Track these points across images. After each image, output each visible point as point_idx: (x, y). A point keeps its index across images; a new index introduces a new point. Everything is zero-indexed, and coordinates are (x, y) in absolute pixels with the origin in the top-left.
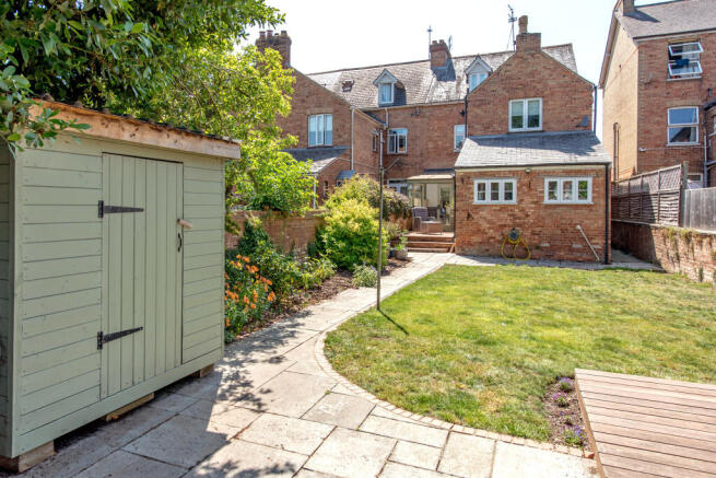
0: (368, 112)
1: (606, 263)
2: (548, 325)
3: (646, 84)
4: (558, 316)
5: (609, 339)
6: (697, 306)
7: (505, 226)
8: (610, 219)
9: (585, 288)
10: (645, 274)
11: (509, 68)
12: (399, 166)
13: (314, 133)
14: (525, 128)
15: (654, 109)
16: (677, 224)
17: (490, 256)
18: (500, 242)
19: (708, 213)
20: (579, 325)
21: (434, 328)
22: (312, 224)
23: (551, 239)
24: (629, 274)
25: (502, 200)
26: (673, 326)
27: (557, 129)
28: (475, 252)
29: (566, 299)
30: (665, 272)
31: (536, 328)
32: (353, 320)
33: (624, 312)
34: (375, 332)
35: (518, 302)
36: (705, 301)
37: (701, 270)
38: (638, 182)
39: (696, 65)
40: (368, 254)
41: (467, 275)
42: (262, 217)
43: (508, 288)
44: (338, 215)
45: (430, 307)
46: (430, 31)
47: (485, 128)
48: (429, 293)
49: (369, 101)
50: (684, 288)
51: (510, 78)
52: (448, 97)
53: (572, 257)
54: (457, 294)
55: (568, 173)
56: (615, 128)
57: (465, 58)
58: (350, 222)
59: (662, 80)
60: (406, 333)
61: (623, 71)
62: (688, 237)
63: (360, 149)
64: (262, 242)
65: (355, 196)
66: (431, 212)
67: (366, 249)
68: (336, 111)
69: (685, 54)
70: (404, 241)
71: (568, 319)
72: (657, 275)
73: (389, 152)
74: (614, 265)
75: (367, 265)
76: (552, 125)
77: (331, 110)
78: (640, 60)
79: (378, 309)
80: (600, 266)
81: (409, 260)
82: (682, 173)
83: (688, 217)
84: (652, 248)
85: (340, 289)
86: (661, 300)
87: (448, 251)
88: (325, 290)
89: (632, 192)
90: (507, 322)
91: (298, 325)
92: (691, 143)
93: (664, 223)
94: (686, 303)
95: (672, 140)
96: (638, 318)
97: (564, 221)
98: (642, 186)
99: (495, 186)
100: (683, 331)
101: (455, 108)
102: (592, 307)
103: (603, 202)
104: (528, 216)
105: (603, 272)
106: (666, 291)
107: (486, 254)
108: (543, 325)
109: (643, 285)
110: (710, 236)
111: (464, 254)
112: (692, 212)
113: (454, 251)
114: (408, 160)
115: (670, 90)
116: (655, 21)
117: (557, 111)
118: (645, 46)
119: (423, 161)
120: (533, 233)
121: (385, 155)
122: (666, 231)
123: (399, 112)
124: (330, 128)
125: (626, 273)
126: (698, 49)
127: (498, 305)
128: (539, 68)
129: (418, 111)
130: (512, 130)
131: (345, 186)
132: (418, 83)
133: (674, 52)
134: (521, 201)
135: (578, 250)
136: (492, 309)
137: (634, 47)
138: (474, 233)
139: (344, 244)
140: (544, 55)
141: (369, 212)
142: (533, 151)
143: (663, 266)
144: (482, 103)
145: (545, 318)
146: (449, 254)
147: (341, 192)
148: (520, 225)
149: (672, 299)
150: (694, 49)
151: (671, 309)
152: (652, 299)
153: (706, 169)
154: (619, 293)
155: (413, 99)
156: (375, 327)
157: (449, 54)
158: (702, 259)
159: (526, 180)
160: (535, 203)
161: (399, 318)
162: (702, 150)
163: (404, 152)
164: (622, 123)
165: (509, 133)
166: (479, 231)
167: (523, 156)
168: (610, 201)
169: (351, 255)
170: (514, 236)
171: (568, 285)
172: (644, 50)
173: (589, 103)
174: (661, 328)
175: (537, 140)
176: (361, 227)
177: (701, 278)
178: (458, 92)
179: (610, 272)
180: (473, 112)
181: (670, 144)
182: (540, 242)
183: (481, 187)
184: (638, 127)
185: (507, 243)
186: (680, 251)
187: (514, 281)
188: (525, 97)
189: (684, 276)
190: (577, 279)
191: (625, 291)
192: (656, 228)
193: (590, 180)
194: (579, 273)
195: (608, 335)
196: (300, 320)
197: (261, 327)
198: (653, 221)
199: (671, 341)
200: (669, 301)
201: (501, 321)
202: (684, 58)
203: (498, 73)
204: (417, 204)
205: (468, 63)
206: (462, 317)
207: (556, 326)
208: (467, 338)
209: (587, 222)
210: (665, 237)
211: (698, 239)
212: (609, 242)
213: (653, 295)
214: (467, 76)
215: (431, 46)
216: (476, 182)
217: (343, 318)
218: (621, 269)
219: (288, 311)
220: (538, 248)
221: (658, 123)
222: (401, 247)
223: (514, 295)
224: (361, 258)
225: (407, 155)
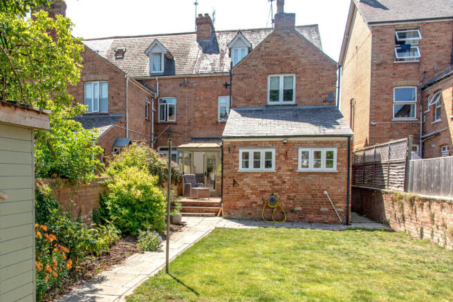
0: (141, 81)
1: (347, 224)
2: (313, 281)
3: (377, 66)
4: (319, 273)
5: (362, 292)
6: (422, 259)
7: (265, 191)
8: (351, 186)
9: (336, 247)
10: (379, 233)
11: (268, 45)
12: (169, 134)
13: (91, 100)
14: (281, 101)
15: (383, 87)
16: (402, 189)
17: (252, 219)
18: (261, 206)
19: (427, 180)
20: (337, 280)
21: (219, 288)
22: (97, 191)
23: (303, 203)
24: (367, 234)
25: (263, 168)
26: (408, 277)
27: (308, 104)
28: (240, 216)
29: (323, 258)
30: (393, 231)
31: (304, 285)
32: (146, 284)
33: (370, 268)
34: (169, 294)
35: (285, 262)
36: (427, 256)
37: (422, 229)
38: (372, 152)
39: (415, 50)
40: (149, 219)
41: (236, 237)
42: (52, 185)
43: (273, 249)
44: (120, 182)
45: (211, 268)
46: (196, 4)
47: (247, 100)
48: (208, 255)
49: (141, 69)
50: (409, 244)
51: (269, 54)
52: (213, 69)
53: (319, 219)
54: (233, 255)
55: (318, 144)
56: (351, 103)
57: (227, 32)
58: (133, 189)
59: (389, 62)
60: (197, 294)
61: (359, 52)
62: (412, 201)
63: (134, 118)
64: (55, 210)
65: (134, 164)
66: (200, 179)
67: (148, 215)
68: (111, 79)
69: (408, 40)
70: (179, 206)
71: (328, 275)
72: (387, 234)
73: (159, 121)
74: (353, 226)
75: (151, 230)
76: (304, 100)
77: (107, 77)
78: (373, 44)
79: (167, 272)
80: (343, 227)
81: (183, 225)
82: (408, 145)
83: (412, 184)
84: (382, 210)
85: (127, 253)
86: (395, 257)
87: (216, 215)
88: (114, 256)
89: (367, 161)
90: (280, 280)
91: (96, 290)
92: (410, 119)
93: (392, 189)
94: (414, 258)
95: (396, 116)
96: (381, 271)
97: (314, 188)
98: (375, 155)
99: (257, 156)
100: (416, 281)
101: (219, 80)
102: (345, 264)
103: (345, 170)
104: (284, 182)
105: (346, 232)
106: (398, 247)
107: (249, 217)
108: (309, 281)
109: (379, 243)
110: (430, 200)
111: (229, 218)
112: (415, 179)
113: (221, 215)
114: (176, 128)
115: (395, 71)
116: (385, 8)
117: (307, 87)
118: (378, 31)
119: (190, 130)
120: (289, 198)
121: (156, 124)
122: (394, 196)
123: (167, 82)
124: (105, 95)
125: (364, 232)
126: (418, 36)
127: (269, 265)
128: (294, 47)
129: (186, 81)
130: (270, 103)
131: (124, 154)
132: (185, 54)
133: (400, 37)
134: (279, 169)
135: (325, 213)
136: (265, 269)
137: (368, 31)
138: (239, 199)
139: (127, 211)
140: (297, 34)
141: (149, 179)
142: (289, 123)
143: (391, 226)
144: (245, 77)
145: (309, 275)
146: (217, 218)
147: (120, 160)
148: (276, 191)
149: (403, 255)
150: (414, 36)
151: (404, 263)
152: (388, 256)
153: (421, 141)
154: (363, 251)
155: (181, 70)
156: (167, 289)
157: (213, 28)
158: (422, 220)
159: (283, 150)
160: (291, 171)
161: (187, 280)
162: (419, 124)
163: (174, 121)
164: (358, 99)
165: (268, 106)
166: (243, 197)
167: (281, 127)
168: (351, 168)
169: (133, 221)
170: (273, 200)
171: (321, 244)
172: (376, 34)
173: (333, 81)
174: (399, 280)
175: (291, 113)
176: (143, 194)
177: (422, 236)
178: (221, 65)
179: (351, 232)
180: (237, 84)
181: (395, 119)
182: (294, 206)
183: (246, 156)
184: (371, 103)
185: (267, 207)
186: (405, 213)
187: (278, 242)
188: (281, 73)
189: (408, 234)
190: (328, 239)
191: (367, 248)
192: (386, 193)
193: (335, 151)
194: (327, 233)
195: (361, 289)
196: (97, 286)
197: (61, 294)
198: (383, 187)
199: (409, 291)
200: (402, 256)
201: (274, 280)
202: (406, 43)
203: (258, 48)
204: (187, 171)
205: (230, 38)
206: (242, 277)
207: (319, 282)
208: (250, 296)
209: (332, 188)
210: (393, 201)
211: (420, 202)
212: (350, 205)
213: (389, 252)
214: (230, 50)
215: (197, 19)
216: (241, 151)
217: (138, 281)
218: (360, 229)
219: (83, 277)
220: (292, 211)
221: (386, 100)
222: (177, 213)
223: (280, 256)
224: (143, 224)
225: (176, 124)
